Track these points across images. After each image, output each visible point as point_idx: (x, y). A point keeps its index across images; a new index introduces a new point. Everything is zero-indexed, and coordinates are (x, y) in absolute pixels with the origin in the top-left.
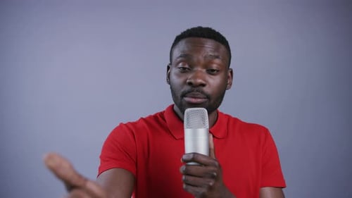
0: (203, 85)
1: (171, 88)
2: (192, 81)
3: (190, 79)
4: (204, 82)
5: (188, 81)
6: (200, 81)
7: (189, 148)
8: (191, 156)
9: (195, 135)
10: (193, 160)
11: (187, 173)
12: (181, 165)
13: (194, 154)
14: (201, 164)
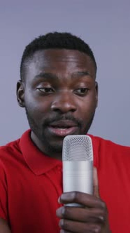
0: (73, 110)
1: (27, 113)
2: (59, 106)
3: (55, 104)
4: (73, 107)
5: (53, 107)
6: (68, 106)
7: (68, 187)
8: (73, 196)
9: (76, 170)
10: (75, 201)
11: (66, 217)
12: (59, 206)
13: (77, 193)
14: (84, 206)
